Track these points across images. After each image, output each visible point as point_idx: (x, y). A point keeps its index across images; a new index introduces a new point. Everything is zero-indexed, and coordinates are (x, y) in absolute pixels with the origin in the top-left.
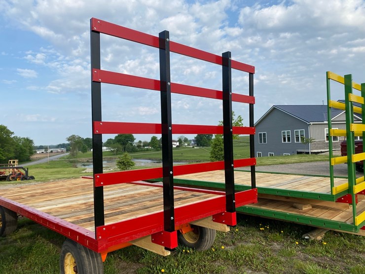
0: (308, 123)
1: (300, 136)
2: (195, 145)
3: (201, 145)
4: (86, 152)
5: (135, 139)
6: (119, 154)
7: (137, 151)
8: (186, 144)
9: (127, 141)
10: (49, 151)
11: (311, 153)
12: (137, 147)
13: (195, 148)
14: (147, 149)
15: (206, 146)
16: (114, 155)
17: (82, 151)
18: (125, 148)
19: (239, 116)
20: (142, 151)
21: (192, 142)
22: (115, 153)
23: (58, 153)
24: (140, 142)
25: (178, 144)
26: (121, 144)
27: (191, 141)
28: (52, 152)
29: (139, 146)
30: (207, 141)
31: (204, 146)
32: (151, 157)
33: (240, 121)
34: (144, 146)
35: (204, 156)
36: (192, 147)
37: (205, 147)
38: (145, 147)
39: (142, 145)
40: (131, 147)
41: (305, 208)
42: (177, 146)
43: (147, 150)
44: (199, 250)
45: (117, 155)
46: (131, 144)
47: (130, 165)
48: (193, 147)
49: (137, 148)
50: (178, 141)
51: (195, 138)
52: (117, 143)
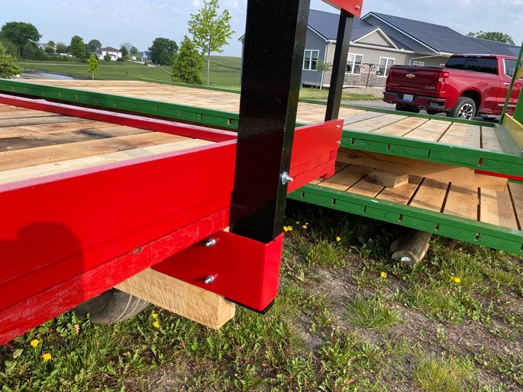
0: (326, 41)
1: (311, 60)
2: (150, 61)
3: (159, 63)
5: (41, 36)
7: (46, 59)
8: (134, 58)
9: (26, 38)
11: (323, 88)
12: (45, 51)
13: (150, 65)
14: (65, 57)
15: (166, 64)
18: (22, 50)
19: (226, 11)
20: (55, 59)
21: (145, 56)
24: (52, 43)
25: (120, 55)
26: (15, 42)
27: (142, 53)
29: (49, 51)
30: (169, 57)
31: (163, 64)
32: (72, 71)
33: (227, 19)
34: (59, 51)
36: (143, 63)
37: (165, 66)
38: (61, 54)
39: (55, 49)
40: (34, 51)
41: (401, 184)
42: (119, 60)
43: (65, 59)
44: (105, 321)
46: (34, 45)
47: (10, 71)
48: (146, 64)
49: (46, 53)
50: (121, 51)
51: (149, 49)
52: (6, 39)
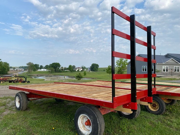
0: (156, 63)
3: (93, 71)
4: (35, 71)
5: (61, 66)
6: (53, 73)
7: (61, 72)
8: (86, 70)
9: (57, 67)
10: (16, 69)
13: (90, 72)
15: (96, 71)
16: (50, 73)
17: (33, 70)
18: (55, 70)
20: (64, 72)
21: (89, 69)
22: (51, 72)
23: (20, 71)
25: (82, 69)
26: (54, 68)
28: (17, 70)
30: (96, 69)
31: (94, 71)
32: (69, 75)
34: (65, 70)
35: (95, 76)
36: (89, 71)
39: (63, 69)
40: (58, 70)
42: (82, 71)
43: (67, 72)
45: (51, 73)
46: (59, 68)
49: (61, 70)
51: (90, 67)
52: (52, 67)
